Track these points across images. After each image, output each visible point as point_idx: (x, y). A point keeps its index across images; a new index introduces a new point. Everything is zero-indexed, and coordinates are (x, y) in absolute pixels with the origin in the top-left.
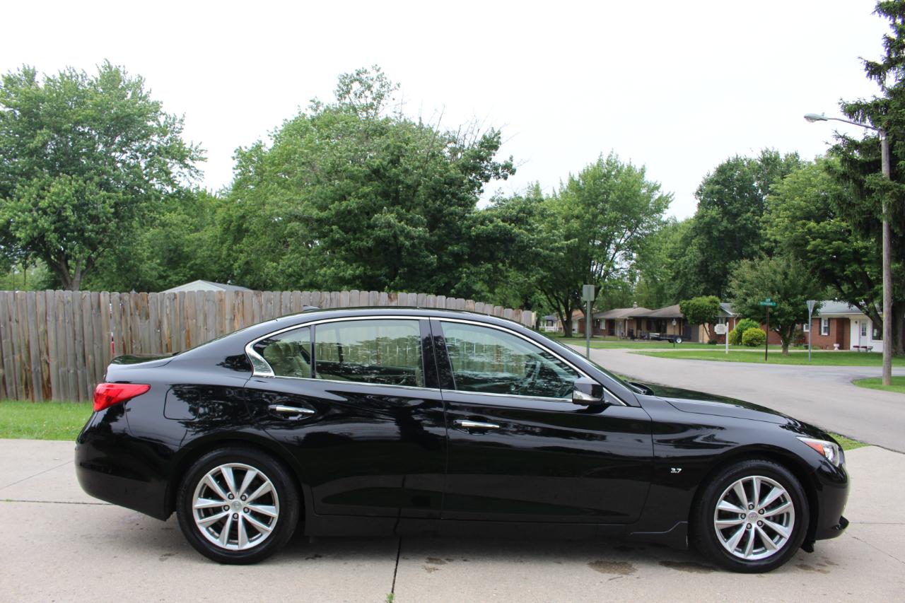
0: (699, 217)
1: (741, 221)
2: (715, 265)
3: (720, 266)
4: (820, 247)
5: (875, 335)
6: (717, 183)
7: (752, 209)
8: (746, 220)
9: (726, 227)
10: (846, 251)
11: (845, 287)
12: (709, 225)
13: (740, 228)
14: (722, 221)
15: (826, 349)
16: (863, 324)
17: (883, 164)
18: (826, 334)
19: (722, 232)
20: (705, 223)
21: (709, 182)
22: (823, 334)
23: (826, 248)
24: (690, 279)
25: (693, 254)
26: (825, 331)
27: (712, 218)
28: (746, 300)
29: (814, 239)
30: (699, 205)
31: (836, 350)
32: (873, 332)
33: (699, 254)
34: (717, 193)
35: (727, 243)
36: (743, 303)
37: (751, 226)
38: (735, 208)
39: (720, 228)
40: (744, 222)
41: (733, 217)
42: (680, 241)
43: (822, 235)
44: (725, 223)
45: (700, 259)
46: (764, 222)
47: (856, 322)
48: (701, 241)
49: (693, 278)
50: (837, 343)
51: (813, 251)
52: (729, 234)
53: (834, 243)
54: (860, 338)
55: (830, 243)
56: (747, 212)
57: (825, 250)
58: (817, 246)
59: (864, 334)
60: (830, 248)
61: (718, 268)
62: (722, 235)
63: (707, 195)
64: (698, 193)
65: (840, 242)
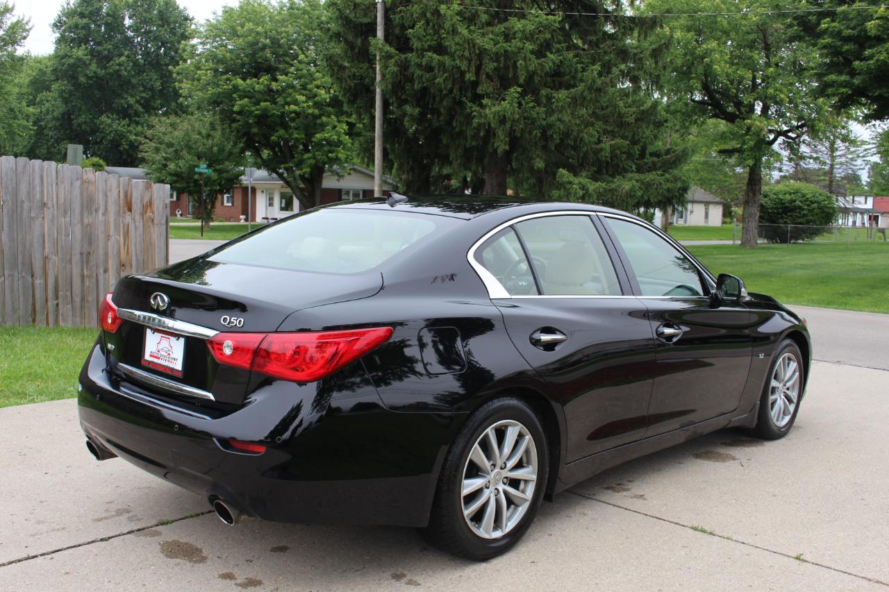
0: (59, 57)
1: (113, 66)
2: (82, 119)
3: (88, 120)
4: (247, 108)
5: (283, 205)
6: (82, 15)
7: (126, 53)
8: (119, 65)
9: (95, 73)
10: (274, 114)
11: (266, 153)
12: (73, 67)
13: (111, 75)
14: (90, 64)
15: (229, 221)
16: (270, 194)
17: (378, 28)
18: (230, 204)
19: (91, 78)
20: (69, 64)
21: (70, 14)
22: (226, 204)
23: (253, 108)
24: (48, 135)
25: (52, 103)
26: (228, 202)
27: (79, 59)
28: (165, 166)
29: (241, 98)
30: (59, 42)
31: (242, 222)
32: (281, 202)
33: (59, 102)
34: (83, 28)
35: (96, 92)
36: (162, 169)
37: (125, 73)
38: (105, 50)
39: (88, 72)
40: (118, 67)
41: (104, 59)
42: (28, 85)
43: (249, 94)
44: (93, 67)
45: (61, 110)
46: (178, 74)
47: (263, 192)
48: (63, 88)
49: (50, 133)
50: (242, 214)
51: (239, 113)
52: (99, 83)
53: (262, 104)
54: (267, 209)
55: (257, 103)
56: (121, 55)
57: (253, 112)
58: (243, 106)
59: (271, 204)
60: (257, 110)
61: (85, 122)
62: (90, 82)
63: (70, 29)
64: (55, 25)
65: (269, 103)
